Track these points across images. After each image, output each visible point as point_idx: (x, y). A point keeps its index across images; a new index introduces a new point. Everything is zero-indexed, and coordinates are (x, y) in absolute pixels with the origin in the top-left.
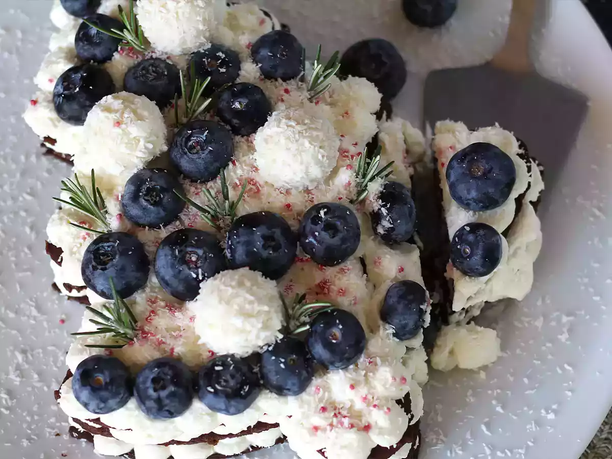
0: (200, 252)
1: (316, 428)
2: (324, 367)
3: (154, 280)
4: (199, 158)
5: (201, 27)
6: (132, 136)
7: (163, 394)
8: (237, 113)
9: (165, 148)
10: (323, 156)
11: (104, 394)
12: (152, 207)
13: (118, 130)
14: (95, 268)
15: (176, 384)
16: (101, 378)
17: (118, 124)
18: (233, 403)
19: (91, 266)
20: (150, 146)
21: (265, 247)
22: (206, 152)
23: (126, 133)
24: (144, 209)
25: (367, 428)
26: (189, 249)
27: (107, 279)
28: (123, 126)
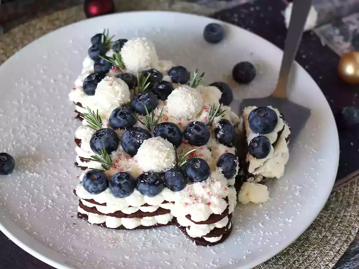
0: (141, 134)
1: (187, 204)
2: (192, 181)
3: (121, 147)
4: (143, 103)
5: (148, 57)
6: (116, 90)
7: (122, 182)
8: (160, 89)
9: (129, 100)
10: (196, 103)
11: (96, 182)
12: (122, 119)
13: (110, 87)
14: (96, 139)
15: (127, 179)
16: (96, 177)
17: (111, 85)
18: (152, 187)
19: (94, 139)
20: (123, 96)
21: (169, 132)
22: (147, 101)
23: (113, 89)
24: (119, 120)
25: (209, 204)
26: (137, 132)
27: (101, 142)
28: (113, 86)
